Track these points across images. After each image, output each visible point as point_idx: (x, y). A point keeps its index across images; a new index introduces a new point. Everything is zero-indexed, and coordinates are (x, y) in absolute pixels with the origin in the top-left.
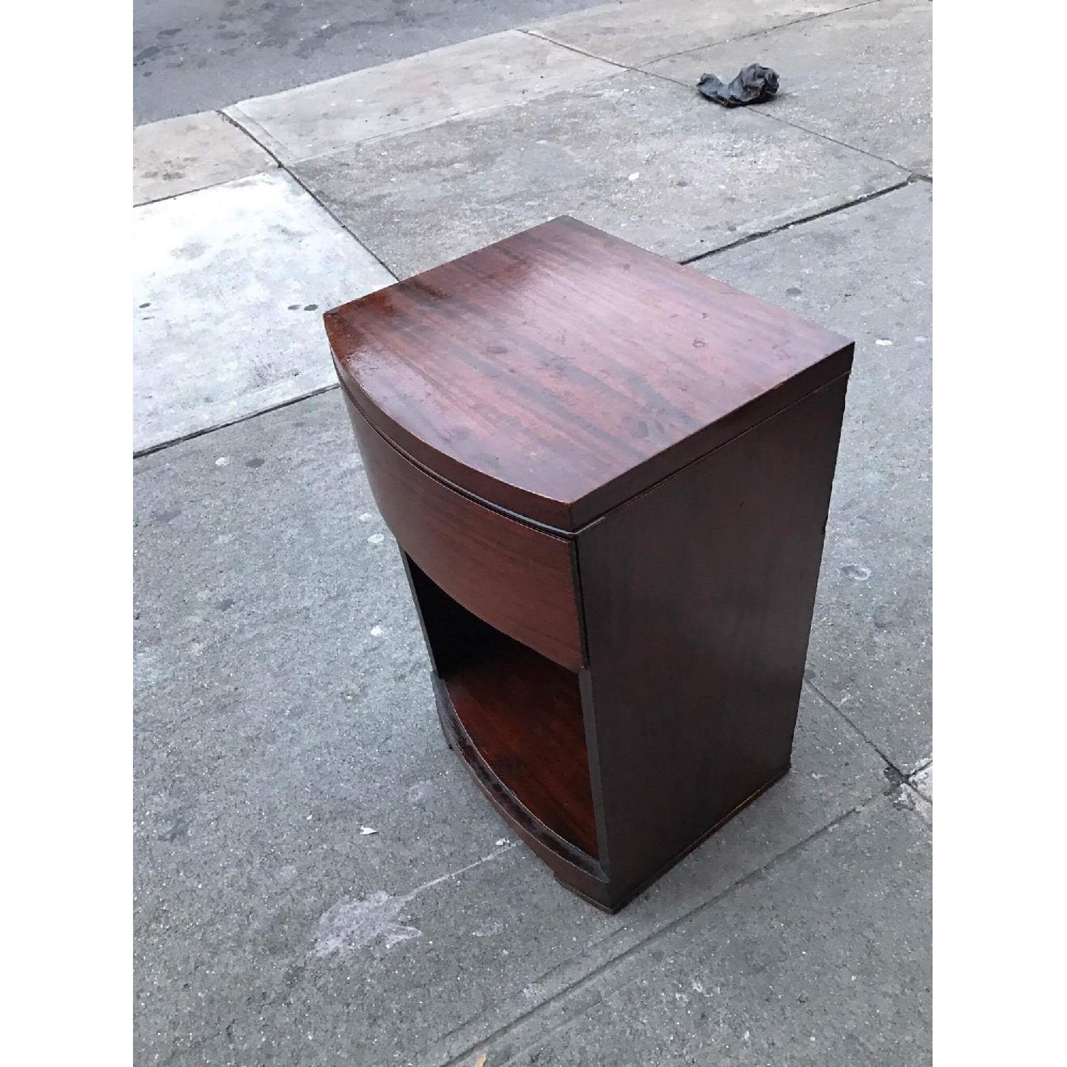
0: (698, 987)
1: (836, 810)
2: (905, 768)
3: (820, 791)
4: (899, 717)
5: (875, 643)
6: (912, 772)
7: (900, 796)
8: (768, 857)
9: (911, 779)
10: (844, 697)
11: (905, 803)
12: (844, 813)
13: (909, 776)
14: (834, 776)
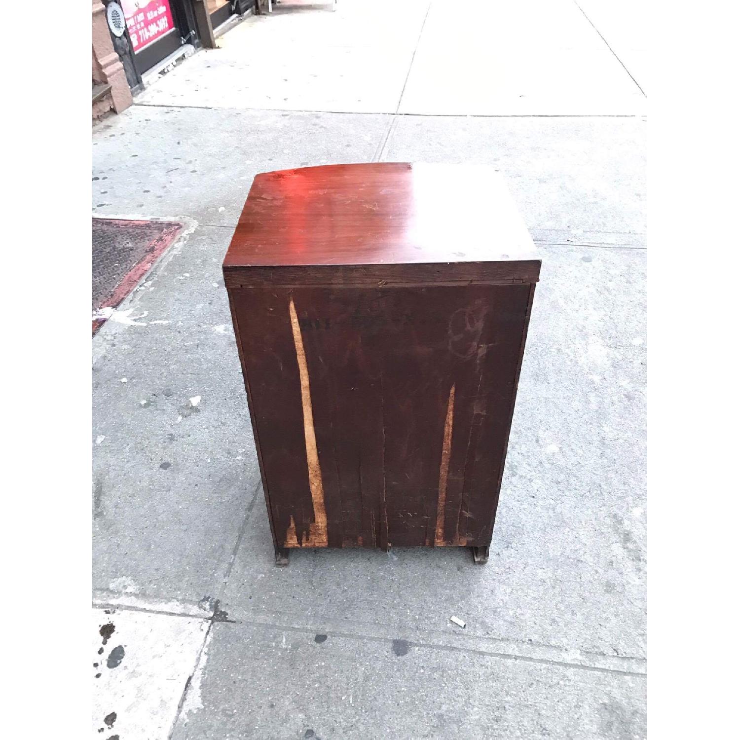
0: (239, 458)
1: (237, 568)
2: (218, 626)
3: (252, 569)
4: (242, 659)
5: (300, 711)
6: (212, 627)
7: (210, 605)
8: (251, 519)
9: (210, 621)
10: (286, 642)
11: (204, 603)
12: (232, 570)
13: (212, 623)
14: (252, 585)
